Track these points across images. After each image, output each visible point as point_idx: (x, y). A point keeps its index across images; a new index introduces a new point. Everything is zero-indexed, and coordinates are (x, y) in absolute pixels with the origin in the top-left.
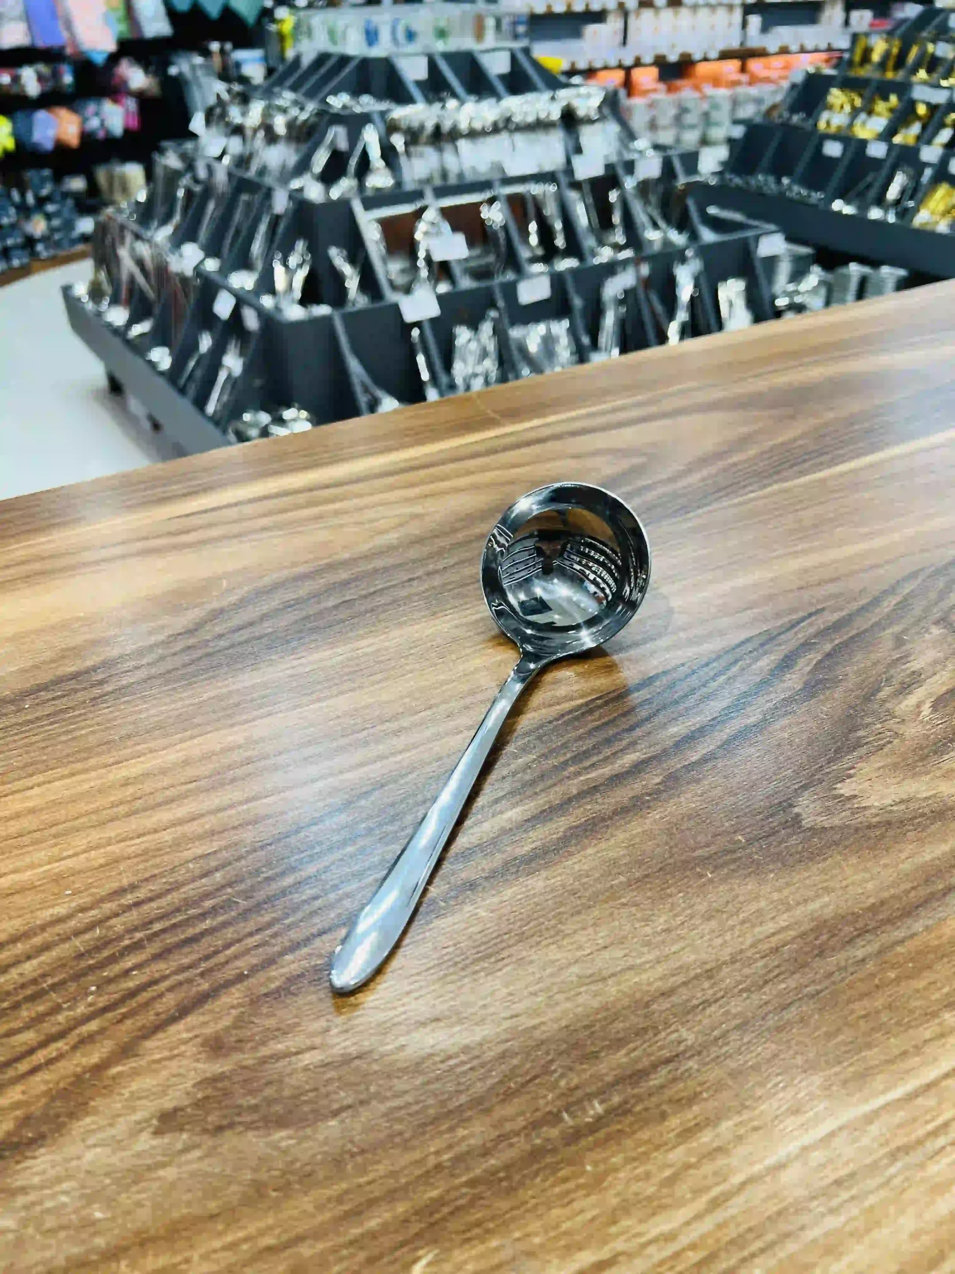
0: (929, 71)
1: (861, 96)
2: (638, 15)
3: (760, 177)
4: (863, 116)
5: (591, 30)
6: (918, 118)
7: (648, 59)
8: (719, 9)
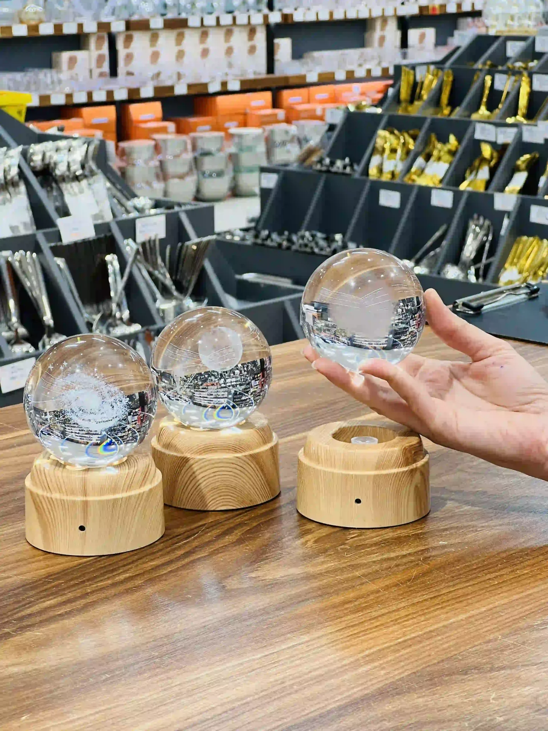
0: (491, 107)
1: (414, 138)
2: (129, 39)
3: (307, 234)
4: (420, 160)
5: (65, 56)
6: (483, 160)
7: (147, 92)
8: (236, 30)
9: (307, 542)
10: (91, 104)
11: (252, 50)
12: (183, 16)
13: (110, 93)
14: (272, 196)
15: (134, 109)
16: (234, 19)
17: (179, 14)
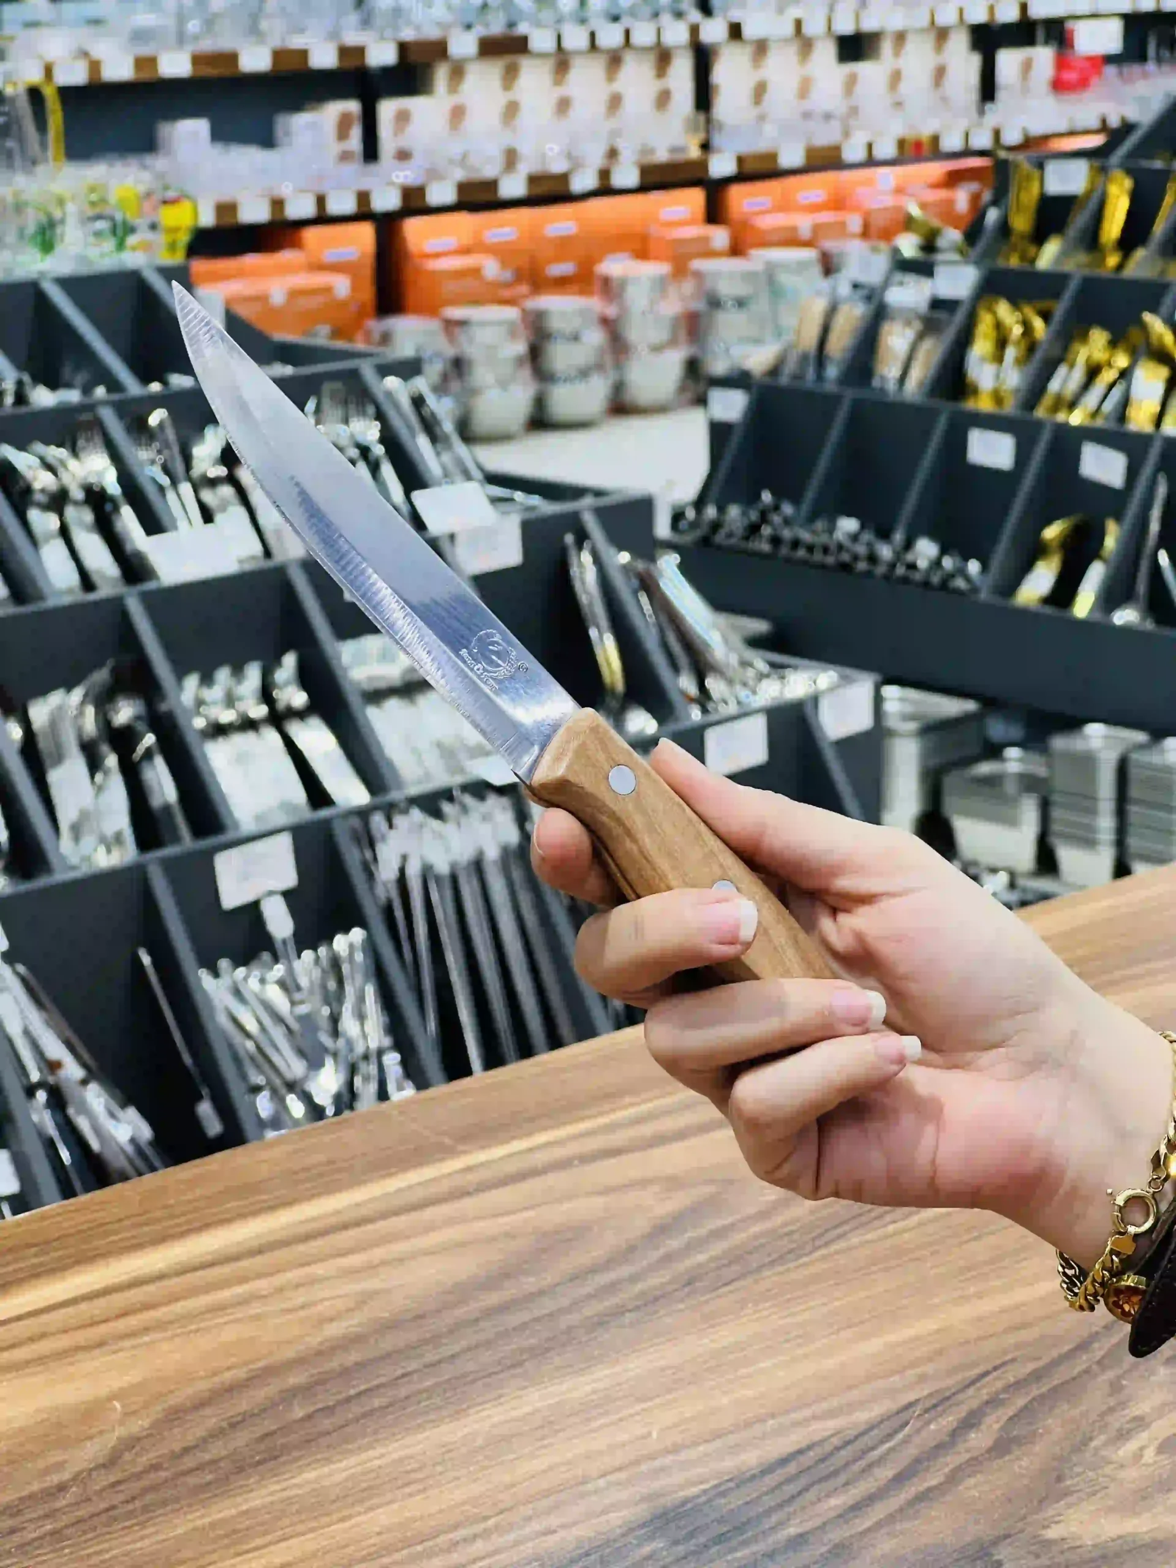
8: (629, 59)
9: (1142, 1449)
10: (322, 219)
11: (663, 99)
12: (522, 29)
13: (363, 197)
14: (735, 440)
15: (414, 229)
16: (627, 33)
17: (511, 25)
